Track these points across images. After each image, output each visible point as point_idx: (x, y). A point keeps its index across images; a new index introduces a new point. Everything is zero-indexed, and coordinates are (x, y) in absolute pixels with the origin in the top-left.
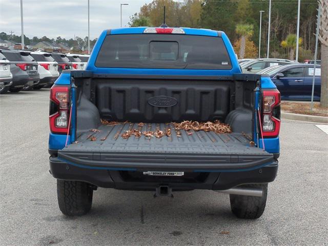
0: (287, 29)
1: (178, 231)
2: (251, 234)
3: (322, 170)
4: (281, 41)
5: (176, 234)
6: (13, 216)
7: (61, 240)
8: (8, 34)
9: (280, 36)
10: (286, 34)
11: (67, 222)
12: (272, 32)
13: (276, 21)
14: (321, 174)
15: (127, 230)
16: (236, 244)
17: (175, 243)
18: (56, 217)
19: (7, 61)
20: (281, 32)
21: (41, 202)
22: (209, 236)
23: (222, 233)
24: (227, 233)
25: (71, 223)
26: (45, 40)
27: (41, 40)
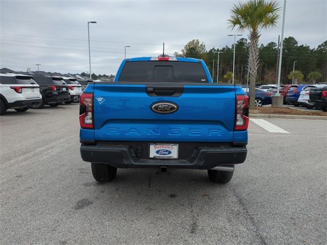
0: (227, 69)
1: (174, 194)
2: (224, 196)
3: (259, 146)
4: (223, 75)
5: (172, 196)
6: (63, 182)
7: (91, 203)
8: (86, 73)
9: (223, 72)
10: (226, 72)
11: (99, 187)
12: (219, 71)
13: (221, 65)
14: (259, 149)
15: (139, 194)
16: (214, 205)
17: (172, 204)
18: (92, 183)
19: (80, 85)
20: (223, 71)
21: (84, 171)
22: (194, 198)
23: (204, 195)
24: (207, 195)
25: (101, 187)
26: (105, 76)
27: (102, 76)
